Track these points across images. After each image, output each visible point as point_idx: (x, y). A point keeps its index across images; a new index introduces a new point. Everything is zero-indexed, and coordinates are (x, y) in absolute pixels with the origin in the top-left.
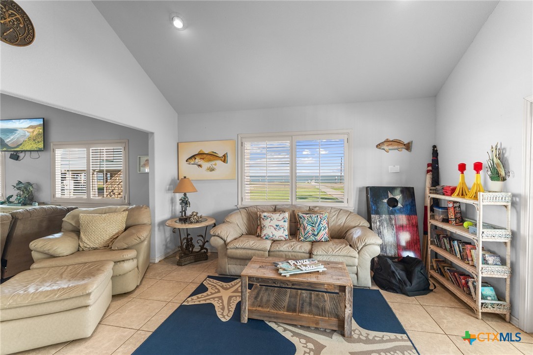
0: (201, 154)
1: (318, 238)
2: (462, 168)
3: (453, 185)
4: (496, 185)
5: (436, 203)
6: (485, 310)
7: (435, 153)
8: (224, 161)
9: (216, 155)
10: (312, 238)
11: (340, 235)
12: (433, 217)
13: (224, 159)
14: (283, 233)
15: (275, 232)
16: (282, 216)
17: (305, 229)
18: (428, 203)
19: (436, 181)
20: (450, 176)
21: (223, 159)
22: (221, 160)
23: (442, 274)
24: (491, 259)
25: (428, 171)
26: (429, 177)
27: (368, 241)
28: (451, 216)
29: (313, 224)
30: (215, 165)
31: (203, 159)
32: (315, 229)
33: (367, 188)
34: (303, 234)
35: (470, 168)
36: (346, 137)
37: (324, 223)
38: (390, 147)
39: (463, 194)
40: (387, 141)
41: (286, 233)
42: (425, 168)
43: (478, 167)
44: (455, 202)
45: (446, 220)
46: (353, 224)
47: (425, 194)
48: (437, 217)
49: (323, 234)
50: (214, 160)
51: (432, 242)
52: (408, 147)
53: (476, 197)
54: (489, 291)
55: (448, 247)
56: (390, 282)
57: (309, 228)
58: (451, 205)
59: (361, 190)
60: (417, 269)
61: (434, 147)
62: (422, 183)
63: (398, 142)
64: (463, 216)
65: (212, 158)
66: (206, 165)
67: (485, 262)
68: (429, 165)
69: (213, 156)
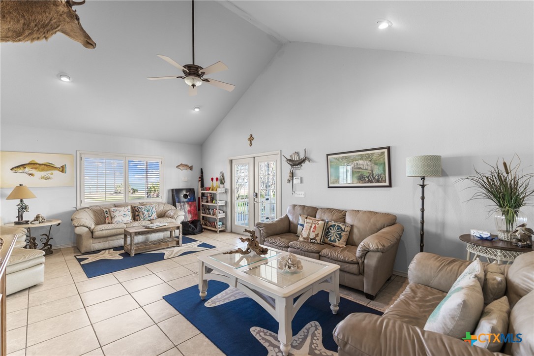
0: (33, 164)
1: (151, 218)
2: (212, 179)
3: (210, 187)
4: (222, 186)
5: (203, 194)
6: (220, 230)
7: (202, 172)
8: (62, 171)
9: (52, 165)
10: (149, 218)
11: (162, 215)
12: (202, 201)
13: (63, 169)
14: (129, 218)
15: (123, 219)
16: (126, 208)
17: (143, 214)
18: (200, 195)
19: (202, 186)
20: (208, 183)
21: (61, 169)
22: (59, 170)
23: (206, 225)
24: (221, 212)
25: (199, 181)
26: (200, 183)
27: (179, 214)
28: (209, 199)
29: (148, 211)
30: (52, 174)
31: (36, 168)
32: (150, 213)
33: (172, 190)
34: (143, 217)
35: (215, 179)
36: (160, 160)
37: (154, 209)
38: (183, 168)
39: (213, 190)
40: (181, 165)
41: (130, 218)
42: (198, 179)
43: (217, 179)
44: (210, 193)
45: (207, 202)
46: (168, 209)
47: (199, 192)
48: (204, 201)
49: (154, 216)
50: (50, 170)
51: (202, 213)
52: (191, 168)
53: (217, 191)
54: (221, 223)
55: (208, 212)
56: (189, 231)
57: (146, 213)
58: (209, 195)
59: (169, 191)
60: (198, 223)
61: (202, 169)
62: (197, 186)
63: (187, 166)
64: (213, 198)
65: (47, 168)
66: (38, 174)
67: (219, 213)
68: (199, 178)
69: (49, 166)
